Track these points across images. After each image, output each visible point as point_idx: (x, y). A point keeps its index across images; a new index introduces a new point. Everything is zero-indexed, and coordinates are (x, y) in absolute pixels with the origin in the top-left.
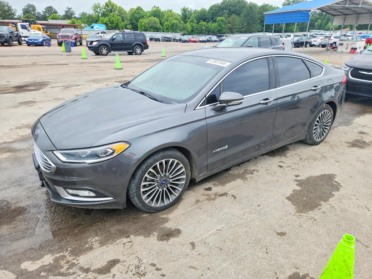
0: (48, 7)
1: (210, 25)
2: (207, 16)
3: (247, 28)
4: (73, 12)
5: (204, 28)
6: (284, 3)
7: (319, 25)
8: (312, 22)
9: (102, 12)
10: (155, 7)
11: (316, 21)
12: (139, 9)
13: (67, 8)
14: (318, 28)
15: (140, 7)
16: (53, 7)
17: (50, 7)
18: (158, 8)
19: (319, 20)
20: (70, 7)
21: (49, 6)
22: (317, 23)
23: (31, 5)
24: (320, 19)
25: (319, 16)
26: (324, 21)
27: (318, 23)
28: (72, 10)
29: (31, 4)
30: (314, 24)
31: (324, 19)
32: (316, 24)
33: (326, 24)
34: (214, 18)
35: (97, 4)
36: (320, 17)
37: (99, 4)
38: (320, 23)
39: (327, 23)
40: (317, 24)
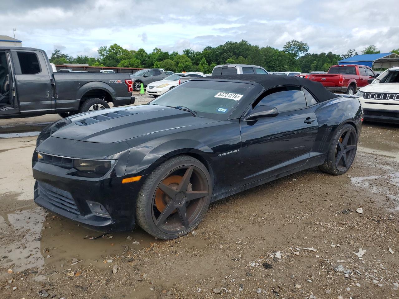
2: (211, 58)
6: (285, 46)
7: (315, 67)
8: (308, 64)
10: (156, 48)
11: (312, 63)
14: (314, 69)
15: (142, 49)
18: (160, 50)
19: (315, 62)
24: (315, 60)
26: (319, 63)
30: (310, 66)
31: (319, 60)
32: (311, 65)
33: (322, 65)
34: (218, 60)
37: (106, 48)
38: (316, 64)
40: (313, 65)
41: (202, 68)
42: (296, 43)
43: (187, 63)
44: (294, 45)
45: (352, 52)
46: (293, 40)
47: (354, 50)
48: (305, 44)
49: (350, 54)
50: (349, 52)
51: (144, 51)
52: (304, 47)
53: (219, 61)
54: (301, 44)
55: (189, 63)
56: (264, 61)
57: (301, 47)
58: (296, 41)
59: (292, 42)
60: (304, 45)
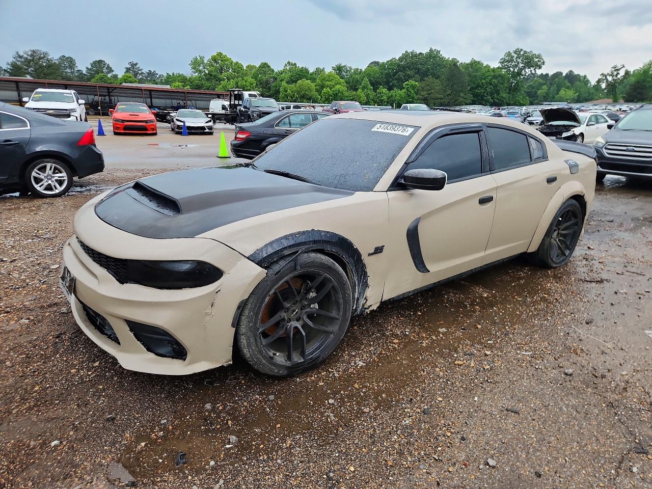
0: (96, 61)
1: (394, 94)
3: (453, 98)
4: (140, 70)
5: (385, 98)
6: (502, 59)
7: (545, 95)
9: (207, 72)
10: (289, 63)
12: (265, 66)
13: (130, 63)
15: (266, 64)
16: (104, 61)
17: (100, 62)
18: (295, 64)
19: (545, 87)
20: (135, 62)
21: (98, 60)
22: (540, 90)
23: (68, 58)
24: (544, 84)
25: (543, 80)
26: (552, 88)
27: (543, 91)
28: (138, 66)
29: (67, 56)
30: (536, 93)
31: (551, 84)
33: (556, 92)
35: (199, 58)
36: (544, 82)
37: (202, 58)
38: (546, 91)
39: (558, 91)
40: (541, 93)
41: (362, 95)
42: (522, 53)
43: (338, 87)
44: (518, 57)
45: (618, 70)
46: (518, 49)
47: (624, 67)
48: (539, 55)
49: (615, 73)
50: (613, 70)
51: (269, 67)
52: (536, 60)
53: (391, 84)
54: (530, 55)
55: (341, 87)
56: (467, 84)
57: (531, 61)
58: (522, 50)
59: (515, 52)
60: (537, 58)
